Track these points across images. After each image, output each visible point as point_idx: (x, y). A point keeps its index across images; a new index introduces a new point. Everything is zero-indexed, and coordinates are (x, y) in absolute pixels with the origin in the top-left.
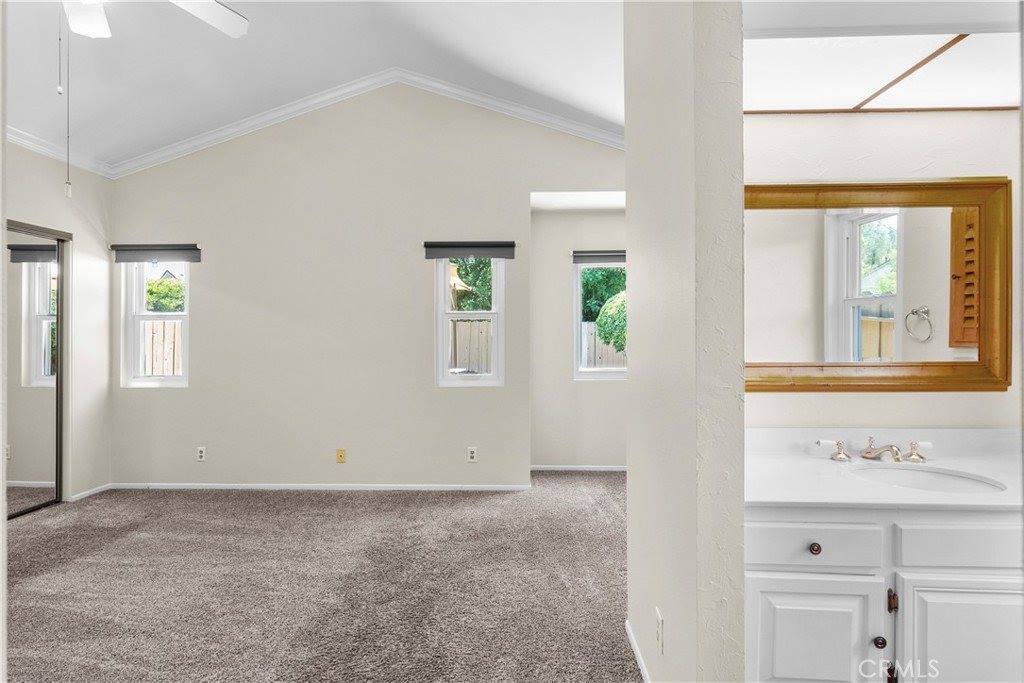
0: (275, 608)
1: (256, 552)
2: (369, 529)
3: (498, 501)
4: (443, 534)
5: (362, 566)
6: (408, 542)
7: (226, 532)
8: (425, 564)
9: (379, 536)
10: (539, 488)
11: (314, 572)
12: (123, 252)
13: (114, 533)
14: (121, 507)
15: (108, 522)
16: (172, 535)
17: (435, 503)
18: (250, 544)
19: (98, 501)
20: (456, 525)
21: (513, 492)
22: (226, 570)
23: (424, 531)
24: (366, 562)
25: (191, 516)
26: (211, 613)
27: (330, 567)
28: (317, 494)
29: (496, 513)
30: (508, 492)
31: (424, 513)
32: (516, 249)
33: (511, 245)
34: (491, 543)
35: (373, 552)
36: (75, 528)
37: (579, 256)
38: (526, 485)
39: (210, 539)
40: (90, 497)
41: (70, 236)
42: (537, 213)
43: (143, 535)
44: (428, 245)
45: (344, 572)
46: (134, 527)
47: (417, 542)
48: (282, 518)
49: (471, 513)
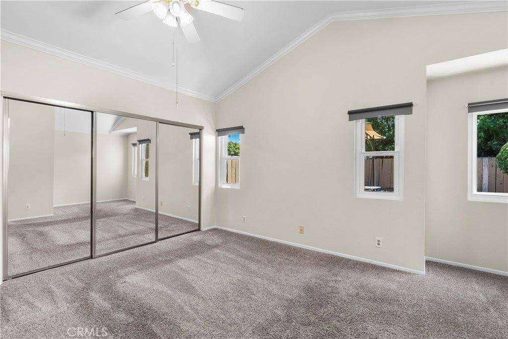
0: (252, 306)
1: (254, 272)
2: (309, 274)
3: (396, 277)
4: (352, 291)
5: (300, 296)
6: (329, 289)
7: (246, 257)
8: (336, 307)
9: (314, 280)
10: (432, 275)
11: (275, 291)
12: (220, 132)
13: (210, 247)
14: (216, 237)
15: (209, 242)
16: (227, 254)
17: (351, 268)
18: (254, 267)
19: (210, 233)
20: (362, 286)
21: (410, 273)
22: (240, 277)
23: (340, 286)
24: (303, 295)
25: (236, 246)
26: (227, 297)
27: (284, 292)
28: (289, 247)
29: (393, 286)
30: (405, 273)
31: (344, 272)
32: (413, 107)
33: (410, 105)
34: (386, 308)
35: (308, 289)
36: (200, 242)
37: (472, 107)
38: (422, 271)
39: (239, 259)
40: (208, 230)
41: (203, 127)
42: (431, 82)
43: (218, 251)
44: (350, 113)
45: (290, 297)
46: (216, 246)
47: (335, 291)
48: (270, 257)
49: (374, 281)
